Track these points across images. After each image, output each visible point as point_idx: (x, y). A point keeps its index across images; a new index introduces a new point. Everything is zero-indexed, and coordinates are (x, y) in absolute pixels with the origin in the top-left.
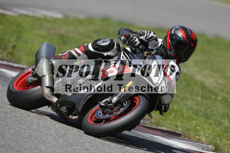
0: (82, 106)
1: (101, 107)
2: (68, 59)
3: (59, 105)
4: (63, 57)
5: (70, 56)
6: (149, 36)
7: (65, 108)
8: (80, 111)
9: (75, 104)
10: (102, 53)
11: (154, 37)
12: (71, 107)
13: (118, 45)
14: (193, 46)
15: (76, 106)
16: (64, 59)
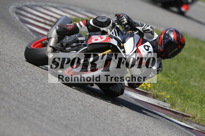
4: (69, 26)
5: (74, 27)
13: (114, 24)
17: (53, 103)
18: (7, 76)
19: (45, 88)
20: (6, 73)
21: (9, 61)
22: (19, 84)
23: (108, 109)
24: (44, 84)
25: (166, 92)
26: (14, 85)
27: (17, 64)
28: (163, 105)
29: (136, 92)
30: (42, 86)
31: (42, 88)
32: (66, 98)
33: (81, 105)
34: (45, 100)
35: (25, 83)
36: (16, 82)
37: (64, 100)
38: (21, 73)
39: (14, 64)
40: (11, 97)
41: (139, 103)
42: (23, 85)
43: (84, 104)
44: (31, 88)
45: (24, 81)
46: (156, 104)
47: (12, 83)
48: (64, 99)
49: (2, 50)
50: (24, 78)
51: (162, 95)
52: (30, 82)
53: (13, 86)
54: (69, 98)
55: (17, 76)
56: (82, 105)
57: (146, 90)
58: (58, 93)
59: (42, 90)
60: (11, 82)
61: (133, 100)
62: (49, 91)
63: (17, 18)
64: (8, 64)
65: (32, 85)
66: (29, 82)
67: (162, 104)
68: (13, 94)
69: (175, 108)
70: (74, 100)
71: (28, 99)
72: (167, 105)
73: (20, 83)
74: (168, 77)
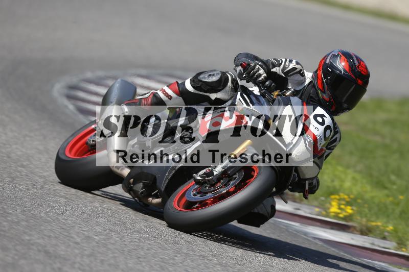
0: (167, 182)
1: (197, 182)
2: (152, 104)
3: (132, 180)
4: (144, 102)
5: (155, 100)
6: (288, 68)
7: (141, 185)
8: (163, 189)
9: (155, 178)
10: (208, 94)
11: (297, 69)
12: (149, 183)
13: (234, 81)
14: (361, 85)
15: (158, 181)
16: (145, 105)
17: (161, 267)
18: (64, 224)
19: (141, 239)
20: (60, 218)
21: (64, 195)
22: (88, 238)
23: (272, 266)
24: (138, 232)
25: (385, 220)
26: (78, 240)
27: (81, 199)
28: (382, 245)
29: (324, 225)
30: (136, 236)
31: (137, 240)
32: (187, 254)
33: (217, 264)
34: (144, 264)
35: (101, 233)
36: (83, 234)
37: (182, 258)
38: (90, 215)
39: (74, 199)
40: (77, 265)
41: (334, 247)
42: (96, 238)
43: (224, 262)
44: (112, 241)
45: (99, 229)
46: (368, 245)
47: (76, 237)
48: (182, 256)
49: (48, 173)
50: (98, 224)
51: (378, 226)
52: (111, 230)
53: (77, 243)
54: (191, 253)
55: (83, 221)
56: (220, 264)
57: (345, 219)
58: (169, 247)
59: (137, 243)
60: (73, 235)
61: (320, 243)
62: (149, 244)
63: (71, 107)
64: (63, 200)
65: (115, 237)
66: (108, 231)
67: (379, 244)
68: (78, 259)
69: (406, 249)
70: (203, 257)
71: (110, 265)
72: (390, 246)
73: (91, 234)
74: (386, 188)
